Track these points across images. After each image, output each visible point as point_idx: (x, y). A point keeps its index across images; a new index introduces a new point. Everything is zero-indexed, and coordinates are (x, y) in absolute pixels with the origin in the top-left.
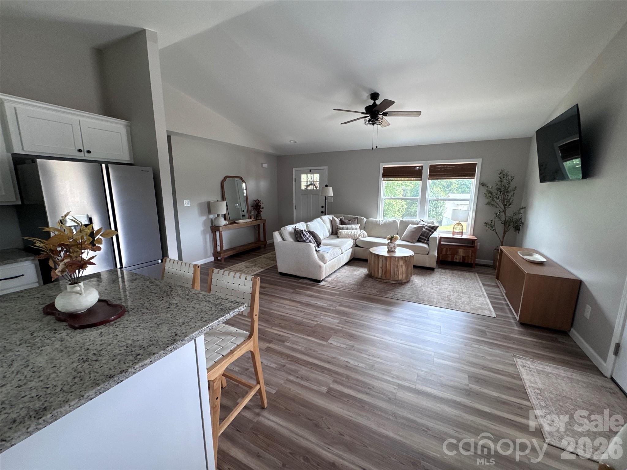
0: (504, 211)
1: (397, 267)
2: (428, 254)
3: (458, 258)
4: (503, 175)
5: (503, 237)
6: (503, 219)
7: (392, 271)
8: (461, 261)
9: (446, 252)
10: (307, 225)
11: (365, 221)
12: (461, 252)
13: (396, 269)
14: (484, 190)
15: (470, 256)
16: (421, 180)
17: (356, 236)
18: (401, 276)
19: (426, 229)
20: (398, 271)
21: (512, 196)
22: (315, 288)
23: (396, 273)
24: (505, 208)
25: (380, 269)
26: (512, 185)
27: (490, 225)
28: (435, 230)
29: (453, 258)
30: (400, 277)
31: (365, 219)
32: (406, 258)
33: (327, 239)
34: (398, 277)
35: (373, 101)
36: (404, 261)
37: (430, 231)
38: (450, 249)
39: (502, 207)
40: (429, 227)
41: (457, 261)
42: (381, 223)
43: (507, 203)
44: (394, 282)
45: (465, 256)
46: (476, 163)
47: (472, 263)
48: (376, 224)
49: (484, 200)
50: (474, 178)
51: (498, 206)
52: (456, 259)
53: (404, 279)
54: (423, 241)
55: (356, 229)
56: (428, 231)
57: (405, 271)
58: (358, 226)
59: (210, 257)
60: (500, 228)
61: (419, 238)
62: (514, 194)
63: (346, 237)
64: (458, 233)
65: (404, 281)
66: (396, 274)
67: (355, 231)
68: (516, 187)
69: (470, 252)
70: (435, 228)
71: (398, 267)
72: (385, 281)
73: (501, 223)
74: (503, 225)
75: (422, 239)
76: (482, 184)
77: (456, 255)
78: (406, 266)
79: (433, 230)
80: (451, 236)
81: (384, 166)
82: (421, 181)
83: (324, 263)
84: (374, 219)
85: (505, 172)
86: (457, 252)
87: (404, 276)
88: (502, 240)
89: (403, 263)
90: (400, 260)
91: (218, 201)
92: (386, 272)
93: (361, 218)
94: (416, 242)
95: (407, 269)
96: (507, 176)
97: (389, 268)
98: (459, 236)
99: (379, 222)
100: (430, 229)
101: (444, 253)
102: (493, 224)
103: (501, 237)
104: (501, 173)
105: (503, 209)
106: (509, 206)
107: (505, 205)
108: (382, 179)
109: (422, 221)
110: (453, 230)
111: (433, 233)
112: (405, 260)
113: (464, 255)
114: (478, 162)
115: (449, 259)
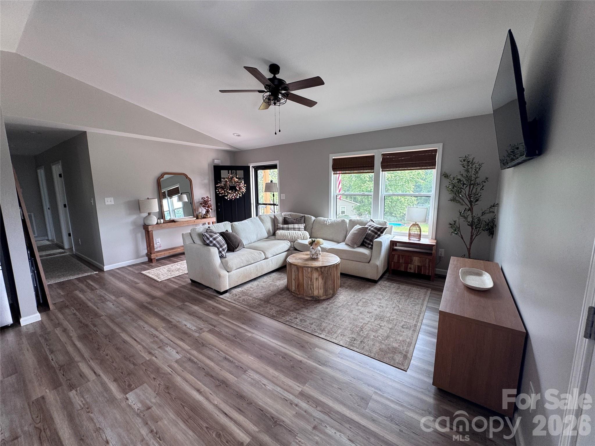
0: (471, 209)
1: (311, 281)
2: (369, 263)
3: (412, 268)
4: (467, 162)
5: (471, 243)
6: (470, 219)
7: (305, 285)
8: (416, 272)
9: (399, 260)
10: (232, 226)
11: (313, 220)
12: (416, 261)
13: (310, 283)
14: (446, 182)
15: (427, 265)
16: (373, 172)
17: (295, 237)
18: (317, 291)
19: (372, 231)
20: (313, 285)
21: (481, 189)
22: (210, 302)
23: (310, 287)
24: (471, 205)
25: (293, 280)
26: (482, 176)
27: (454, 227)
28: (382, 232)
29: (406, 268)
30: (316, 293)
31: (313, 218)
32: (323, 270)
33: (263, 241)
34: (313, 292)
35: (273, 75)
36: (320, 273)
37: (376, 233)
38: (402, 255)
39: (468, 204)
40: (376, 228)
41: (412, 271)
42: (329, 222)
43: (473, 199)
44: (309, 299)
45: (421, 266)
46: (437, 149)
47: (430, 275)
48: (323, 225)
49: (447, 196)
50: (435, 168)
51: (464, 203)
52: (410, 268)
53: (321, 295)
54: (367, 245)
55: (299, 229)
56: (373, 234)
57: (322, 285)
58: (302, 226)
59: (143, 256)
60: (466, 231)
61: (364, 241)
62: (483, 186)
63: (282, 238)
64: (414, 236)
65: (322, 298)
66: (311, 289)
67: (298, 232)
68: (487, 178)
69: (427, 261)
70: (382, 230)
71: (313, 280)
72: (299, 296)
73: (467, 224)
74: (470, 227)
75: (366, 243)
76: (444, 176)
77: (411, 264)
78: (323, 279)
79: (379, 233)
80: (406, 239)
81: (333, 158)
82: (373, 174)
83: (228, 272)
84: (322, 218)
85: (470, 159)
86: (412, 260)
87: (321, 292)
88: (468, 247)
89: (319, 275)
90: (314, 271)
91: (148, 198)
92: (298, 286)
93: (309, 217)
94: (359, 247)
95: (325, 283)
96: (473, 163)
97: (302, 281)
98: (414, 240)
99: (327, 221)
100: (376, 231)
101: (396, 261)
102: (457, 224)
103: (468, 244)
104: (464, 160)
105: (470, 206)
106: (476, 203)
107: (471, 202)
108: (333, 173)
109: (372, 220)
110: (409, 232)
111: (379, 236)
112: (321, 271)
113: (419, 264)
114: (438, 147)
115: (402, 269)
